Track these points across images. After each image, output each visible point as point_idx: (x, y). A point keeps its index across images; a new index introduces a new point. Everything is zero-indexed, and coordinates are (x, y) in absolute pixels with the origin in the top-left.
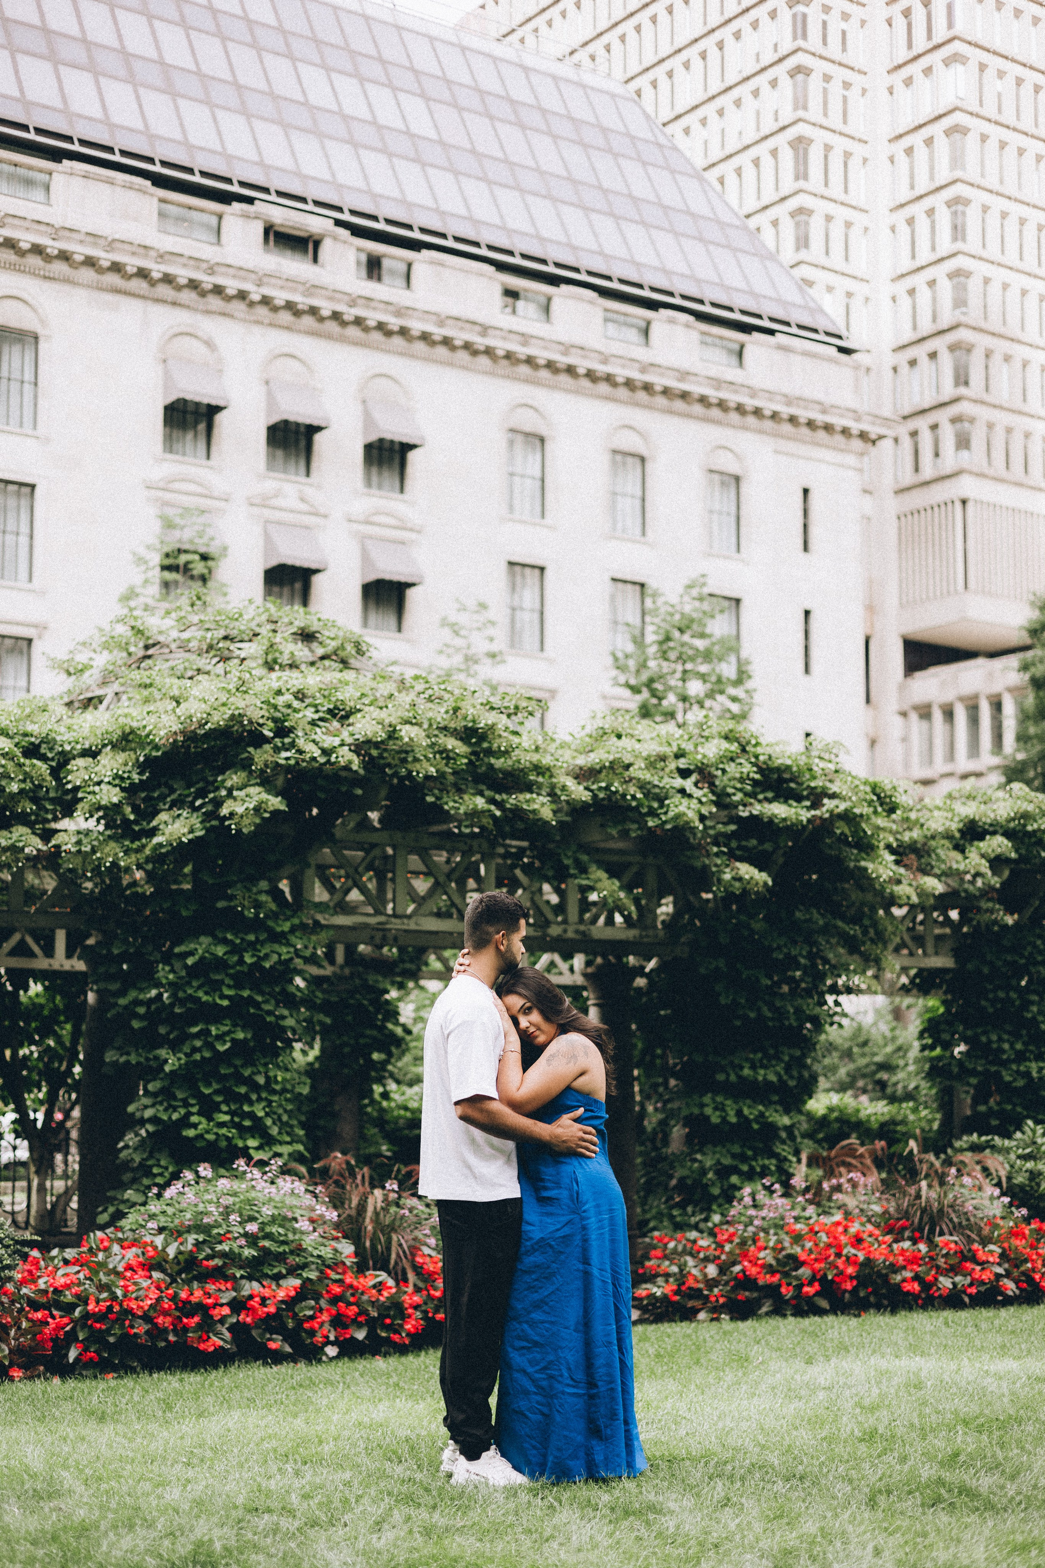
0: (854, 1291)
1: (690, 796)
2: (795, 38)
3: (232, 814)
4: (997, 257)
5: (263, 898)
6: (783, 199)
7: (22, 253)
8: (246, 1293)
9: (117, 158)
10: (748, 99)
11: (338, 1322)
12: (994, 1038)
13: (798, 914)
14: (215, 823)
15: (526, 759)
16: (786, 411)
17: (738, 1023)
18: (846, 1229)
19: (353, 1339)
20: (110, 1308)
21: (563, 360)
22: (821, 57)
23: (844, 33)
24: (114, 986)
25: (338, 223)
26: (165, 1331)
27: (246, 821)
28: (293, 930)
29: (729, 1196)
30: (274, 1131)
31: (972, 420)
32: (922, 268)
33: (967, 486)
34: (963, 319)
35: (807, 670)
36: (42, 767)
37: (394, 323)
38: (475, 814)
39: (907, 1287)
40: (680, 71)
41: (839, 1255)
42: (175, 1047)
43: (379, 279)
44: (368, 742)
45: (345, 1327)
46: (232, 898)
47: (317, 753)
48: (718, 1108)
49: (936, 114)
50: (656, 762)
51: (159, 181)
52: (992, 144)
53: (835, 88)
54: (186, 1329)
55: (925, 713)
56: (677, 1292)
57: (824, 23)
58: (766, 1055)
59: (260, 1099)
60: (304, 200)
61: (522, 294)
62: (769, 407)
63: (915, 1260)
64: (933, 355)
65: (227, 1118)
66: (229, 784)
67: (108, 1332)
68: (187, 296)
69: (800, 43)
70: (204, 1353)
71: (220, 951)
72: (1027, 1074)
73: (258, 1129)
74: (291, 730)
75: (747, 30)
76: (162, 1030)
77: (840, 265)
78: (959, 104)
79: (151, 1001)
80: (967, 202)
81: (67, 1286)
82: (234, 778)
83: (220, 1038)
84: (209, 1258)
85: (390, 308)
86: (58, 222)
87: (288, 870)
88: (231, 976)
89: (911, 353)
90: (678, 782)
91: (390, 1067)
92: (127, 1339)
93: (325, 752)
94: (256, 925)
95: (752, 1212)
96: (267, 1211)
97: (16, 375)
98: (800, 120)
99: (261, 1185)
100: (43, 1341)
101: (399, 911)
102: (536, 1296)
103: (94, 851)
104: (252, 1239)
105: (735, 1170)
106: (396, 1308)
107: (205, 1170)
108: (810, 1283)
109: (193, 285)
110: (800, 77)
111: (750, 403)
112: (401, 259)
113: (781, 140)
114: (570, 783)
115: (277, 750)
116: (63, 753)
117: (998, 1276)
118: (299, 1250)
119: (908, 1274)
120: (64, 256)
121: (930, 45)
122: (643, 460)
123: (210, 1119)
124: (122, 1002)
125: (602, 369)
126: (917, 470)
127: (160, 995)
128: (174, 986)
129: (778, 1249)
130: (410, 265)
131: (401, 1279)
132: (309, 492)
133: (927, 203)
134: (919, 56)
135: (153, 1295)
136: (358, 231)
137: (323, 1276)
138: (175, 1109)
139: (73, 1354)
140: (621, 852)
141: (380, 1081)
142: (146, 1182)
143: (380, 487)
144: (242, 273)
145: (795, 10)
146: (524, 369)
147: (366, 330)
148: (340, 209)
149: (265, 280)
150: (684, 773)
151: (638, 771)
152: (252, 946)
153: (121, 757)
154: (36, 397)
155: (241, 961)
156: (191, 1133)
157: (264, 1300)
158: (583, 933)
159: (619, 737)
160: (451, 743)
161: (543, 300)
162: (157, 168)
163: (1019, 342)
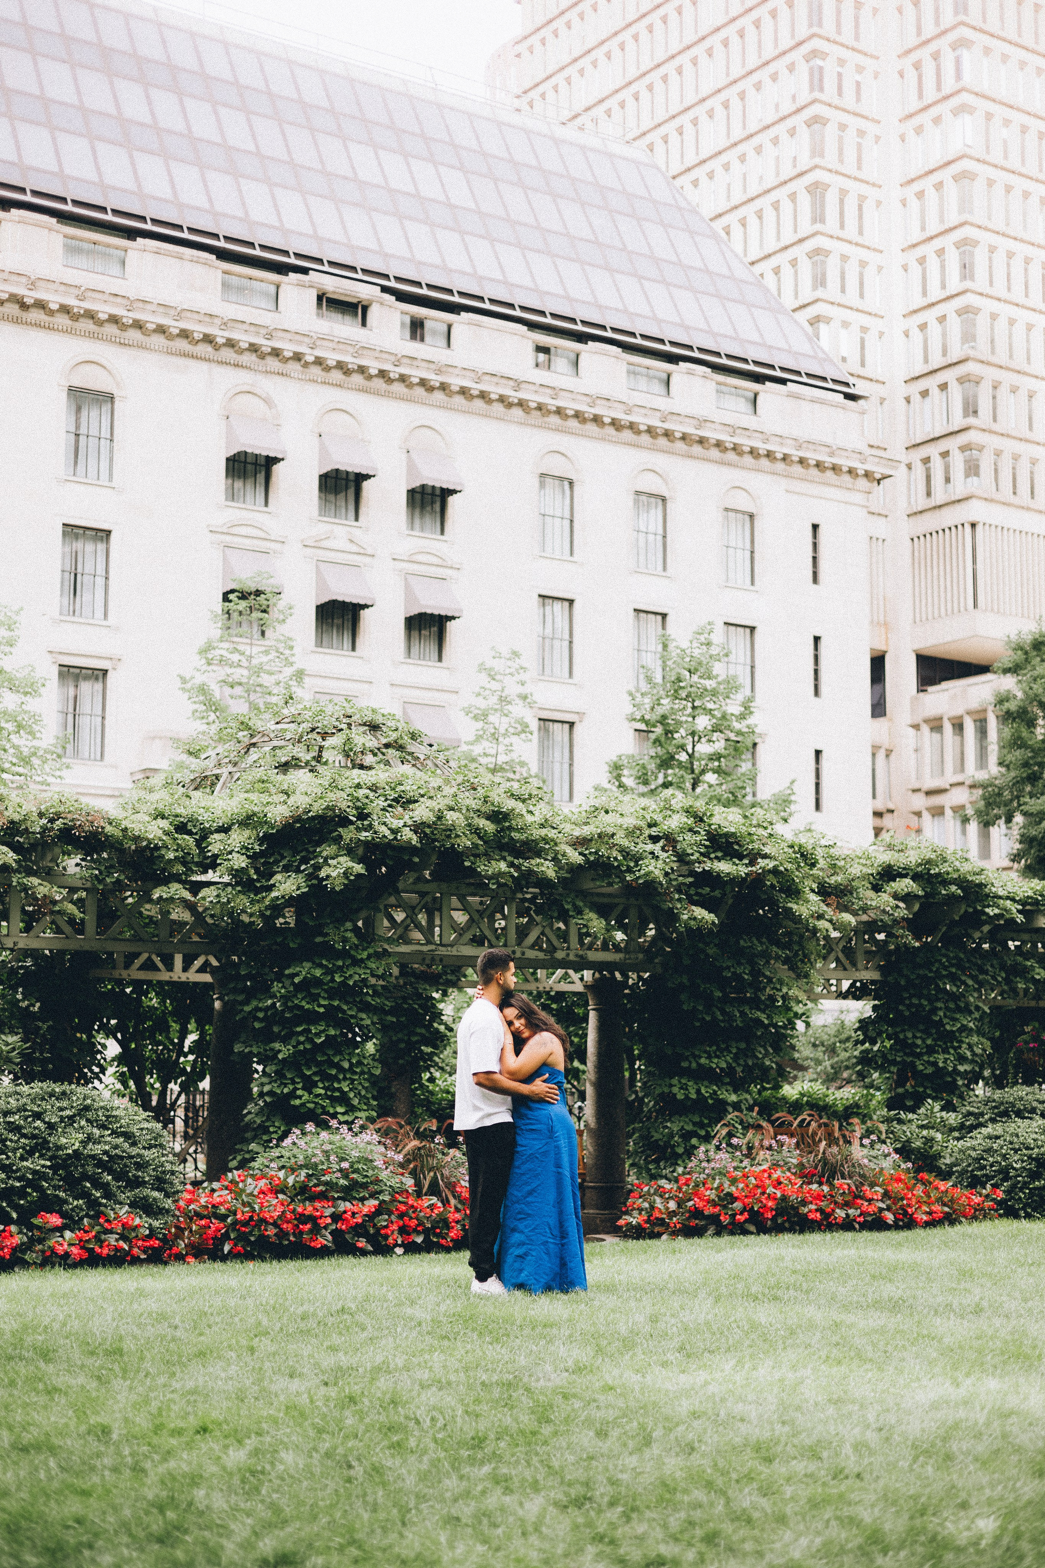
0: (774, 1219)
1: (657, 858)
2: (812, 90)
3: (328, 876)
4: (1003, 294)
5: (349, 935)
6: (801, 241)
7: (100, 323)
8: (342, 1208)
9: (186, 235)
10: (768, 146)
11: (403, 1230)
12: (910, 1035)
13: (742, 942)
14: (315, 882)
15: (537, 833)
16: (796, 454)
17: (698, 1024)
18: (770, 1177)
19: (414, 1242)
20: (251, 1218)
21: (590, 411)
22: (837, 108)
23: (858, 84)
24: (240, 998)
25: (385, 289)
26: (287, 1234)
27: (337, 882)
28: (369, 957)
29: (690, 1152)
30: (355, 1102)
31: (981, 449)
32: (933, 304)
33: (974, 511)
34: (972, 353)
35: (817, 693)
36: (190, 841)
37: (435, 379)
38: (501, 874)
39: (812, 1216)
40: (703, 118)
41: (763, 1193)
42: (285, 1040)
43: (422, 339)
44: (423, 823)
45: (409, 1234)
46: (327, 934)
47: (387, 833)
48: (684, 1087)
49: (945, 160)
50: (631, 833)
51: (223, 255)
52: (999, 189)
53: (850, 135)
54: (301, 1233)
55: (936, 725)
56: (647, 1221)
57: (840, 75)
58: (719, 1049)
59: (345, 1079)
60: (353, 269)
61: (553, 350)
62: (780, 450)
63: (819, 1197)
64: (943, 387)
65: (322, 1092)
66: (325, 854)
67: (251, 1233)
68: (249, 358)
69: (817, 95)
70: (314, 1248)
71: (318, 973)
72: (935, 1064)
73: (344, 1099)
74: (368, 815)
75: (767, 81)
76: (276, 1029)
77: (856, 302)
78: (969, 151)
79: (267, 1009)
80: (975, 243)
81: (221, 1203)
82: (327, 850)
83: (318, 1035)
84: (315, 1185)
85: (432, 366)
86: (132, 295)
87: (364, 914)
88: (326, 991)
89: (922, 384)
90: (650, 847)
91: (436, 1059)
92: (262, 1238)
93: (394, 831)
94: (344, 954)
95: (704, 1164)
96: (355, 1154)
97: (94, 431)
98: (816, 167)
99: (349, 1137)
100: (207, 1239)
101: (444, 941)
102: (529, 1188)
103: (229, 902)
104: (345, 1173)
105: (694, 1134)
106: (444, 1222)
107: (310, 1127)
108: (741, 1213)
109: (254, 348)
110: (816, 127)
111: (763, 447)
112: (442, 321)
113: (799, 186)
114: (569, 850)
115: (358, 829)
116: (204, 829)
117: (881, 1210)
118: (377, 1181)
119: (813, 1207)
120: (138, 325)
121: (939, 96)
122: (664, 500)
123: (310, 1093)
124: (247, 1009)
125: (625, 418)
126: (929, 494)
127: (274, 1004)
128: (285, 999)
129: (720, 1188)
130: (449, 327)
131: (446, 1202)
132: (357, 533)
133: (937, 244)
134: (929, 106)
135: (280, 1209)
136: (402, 297)
137: (394, 1200)
138: (285, 1085)
139: (227, 1248)
140: (610, 895)
141: (427, 1069)
142: (265, 1137)
143: (422, 530)
144: (298, 337)
145: (812, 63)
146: (554, 420)
147: (410, 386)
148: (386, 277)
149: (319, 343)
150: (654, 839)
151: (621, 840)
152: (340, 969)
153: (247, 833)
154: (111, 451)
155: (333, 980)
156: (297, 1102)
157: (354, 1214)
158: (581, 957)
159: (607, 812)
160: (483, 823)
161: (573, 356)
162: (222, 244)
163: (1025, 374)
